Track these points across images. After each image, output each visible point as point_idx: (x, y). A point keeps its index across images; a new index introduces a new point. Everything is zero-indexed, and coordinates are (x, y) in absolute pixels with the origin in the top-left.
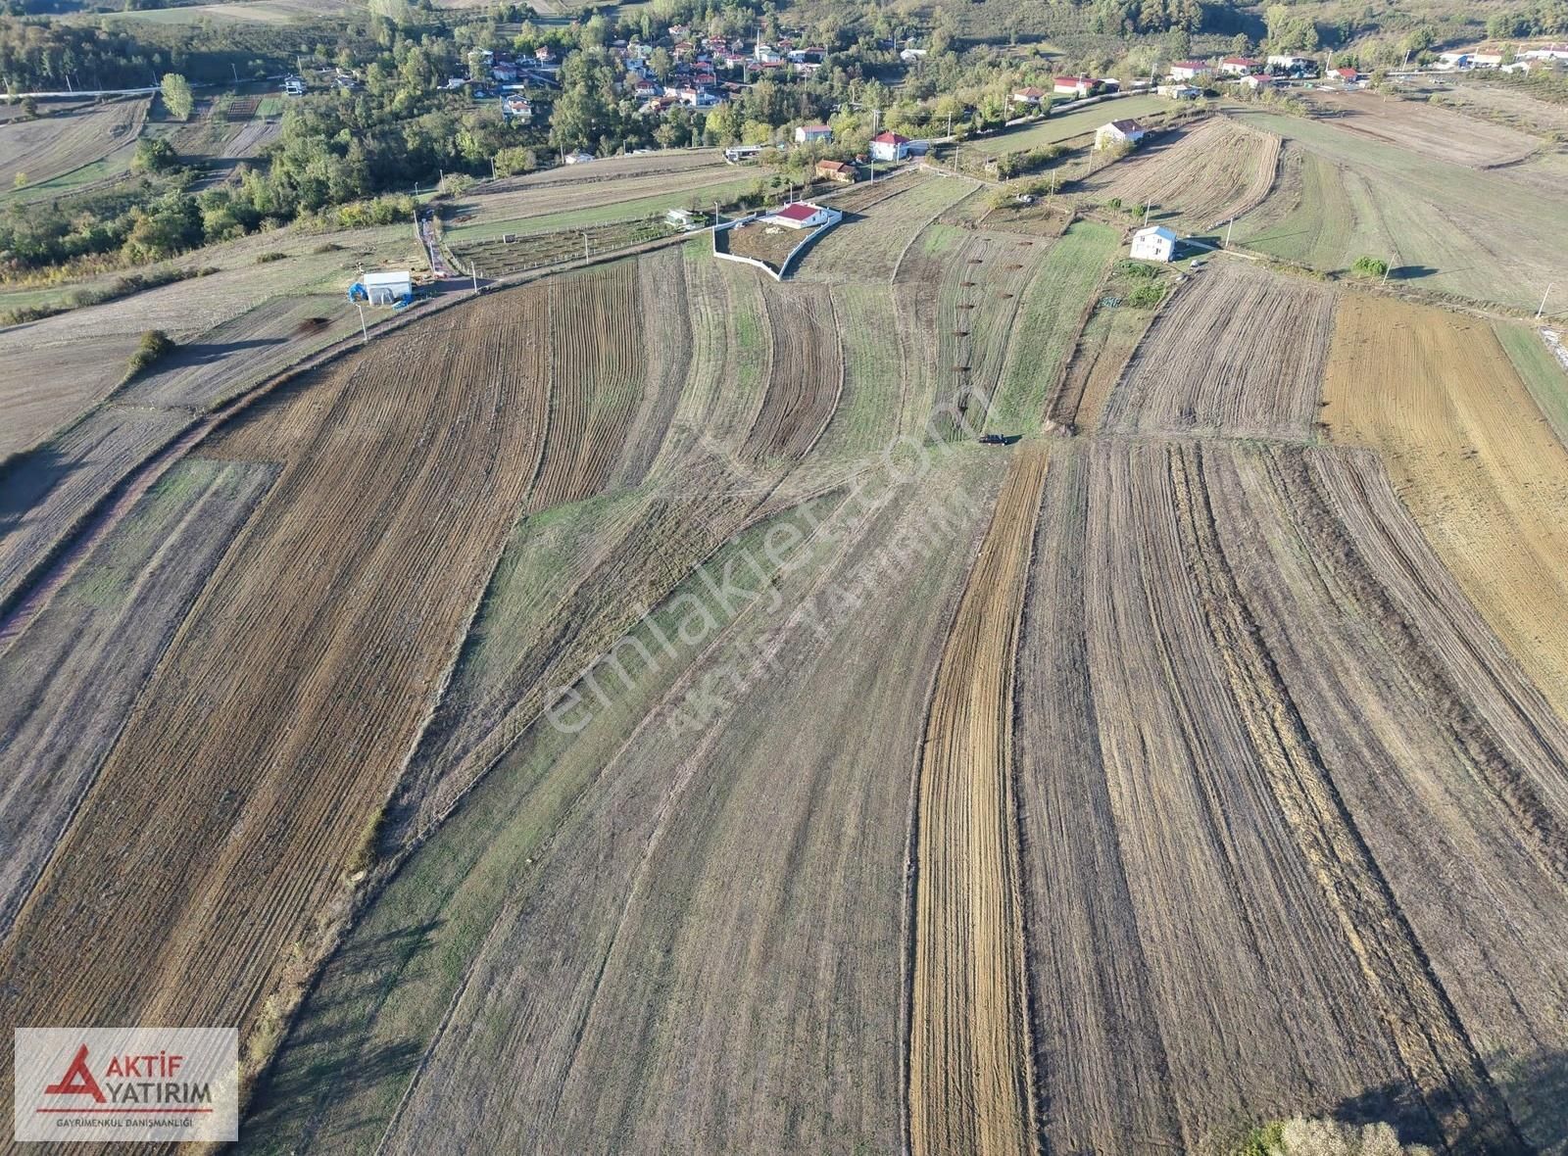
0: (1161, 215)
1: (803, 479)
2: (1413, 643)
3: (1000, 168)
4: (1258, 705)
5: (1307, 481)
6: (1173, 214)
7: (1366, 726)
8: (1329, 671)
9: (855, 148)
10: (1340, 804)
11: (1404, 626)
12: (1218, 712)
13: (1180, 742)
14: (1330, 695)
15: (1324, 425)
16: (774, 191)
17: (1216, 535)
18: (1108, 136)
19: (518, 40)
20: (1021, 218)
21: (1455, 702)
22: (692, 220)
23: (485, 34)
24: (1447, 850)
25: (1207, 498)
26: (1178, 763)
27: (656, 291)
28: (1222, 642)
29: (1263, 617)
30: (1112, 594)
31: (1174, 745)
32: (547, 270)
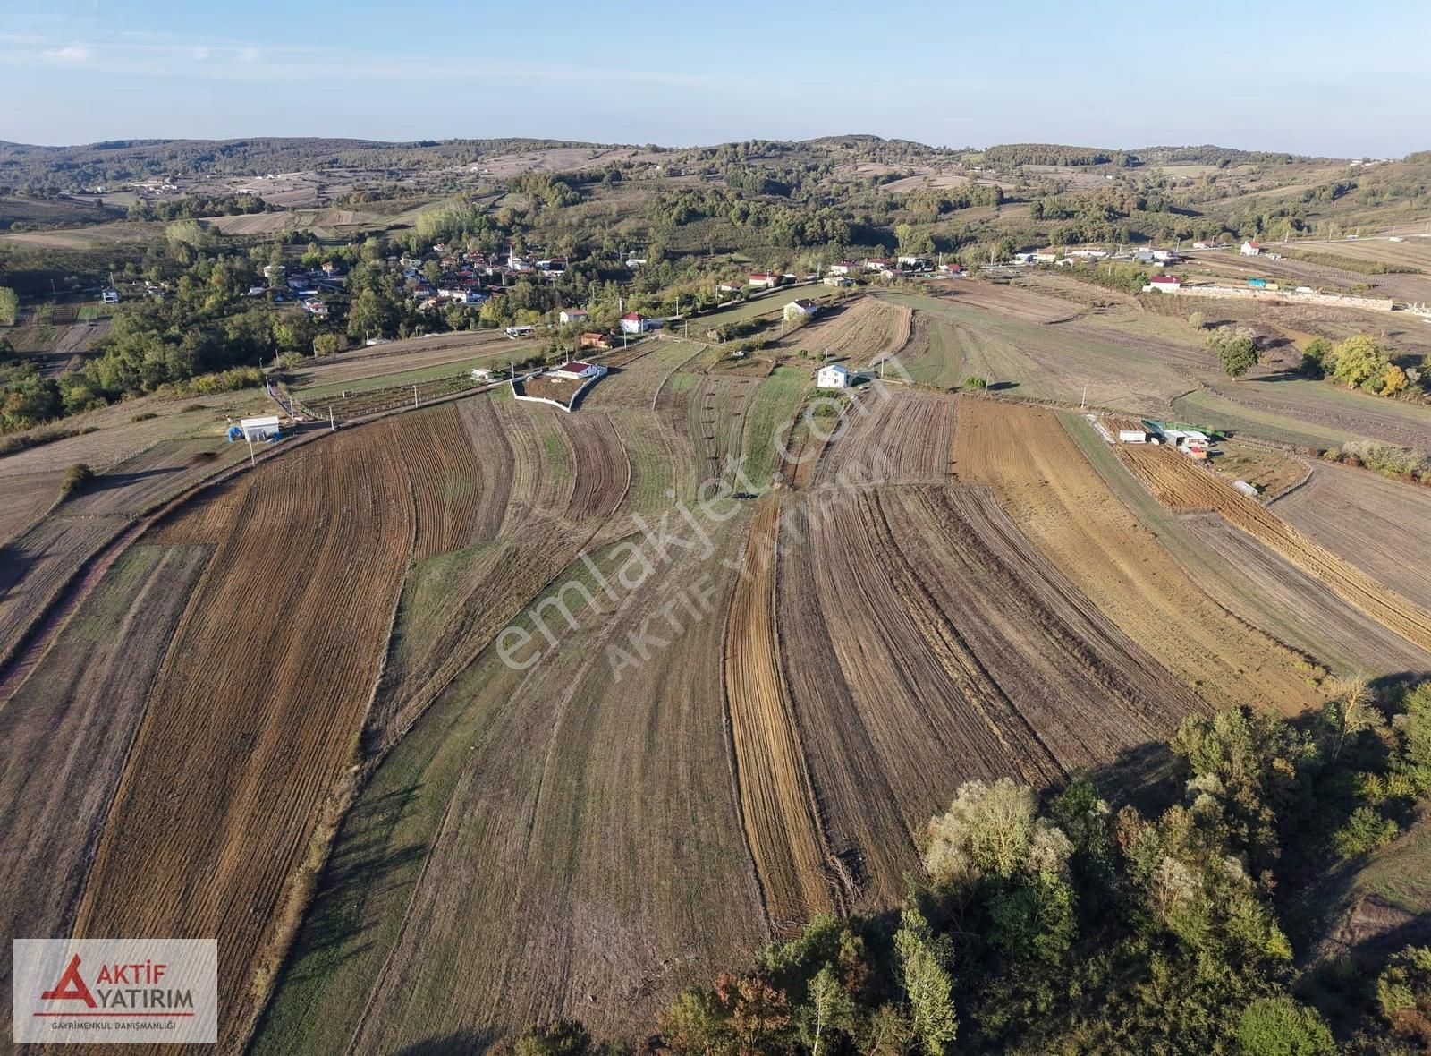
0: (836, 360)
1: (614, 528)
2: (1017, 583)
3: (719, 334)
4: (927, 622)
5: (946, 504)
6: (843, 359)
7: (993, 627)
8: (969, 602)
9: (608, 325)
10: (981, 666)
11: (1011, 575)
12: (904, 627)
13: (882, 644)
14: (969, 613)
15: (954, 474)
16: (553, 355)
17: (892, 537)
18: (792, 310)
19: (305, 257)
20: (738, 366)
21: (1043, 610)
22: (492, 376)
23: (275, 253)
24: (1044, 682)
25: (884, 519)
26: (883, 655)
27: (476, 422)
28: (902, 592)
29: (926, 577)
30: (831, 573)
31: (879, 647)
32: (387, 413)
